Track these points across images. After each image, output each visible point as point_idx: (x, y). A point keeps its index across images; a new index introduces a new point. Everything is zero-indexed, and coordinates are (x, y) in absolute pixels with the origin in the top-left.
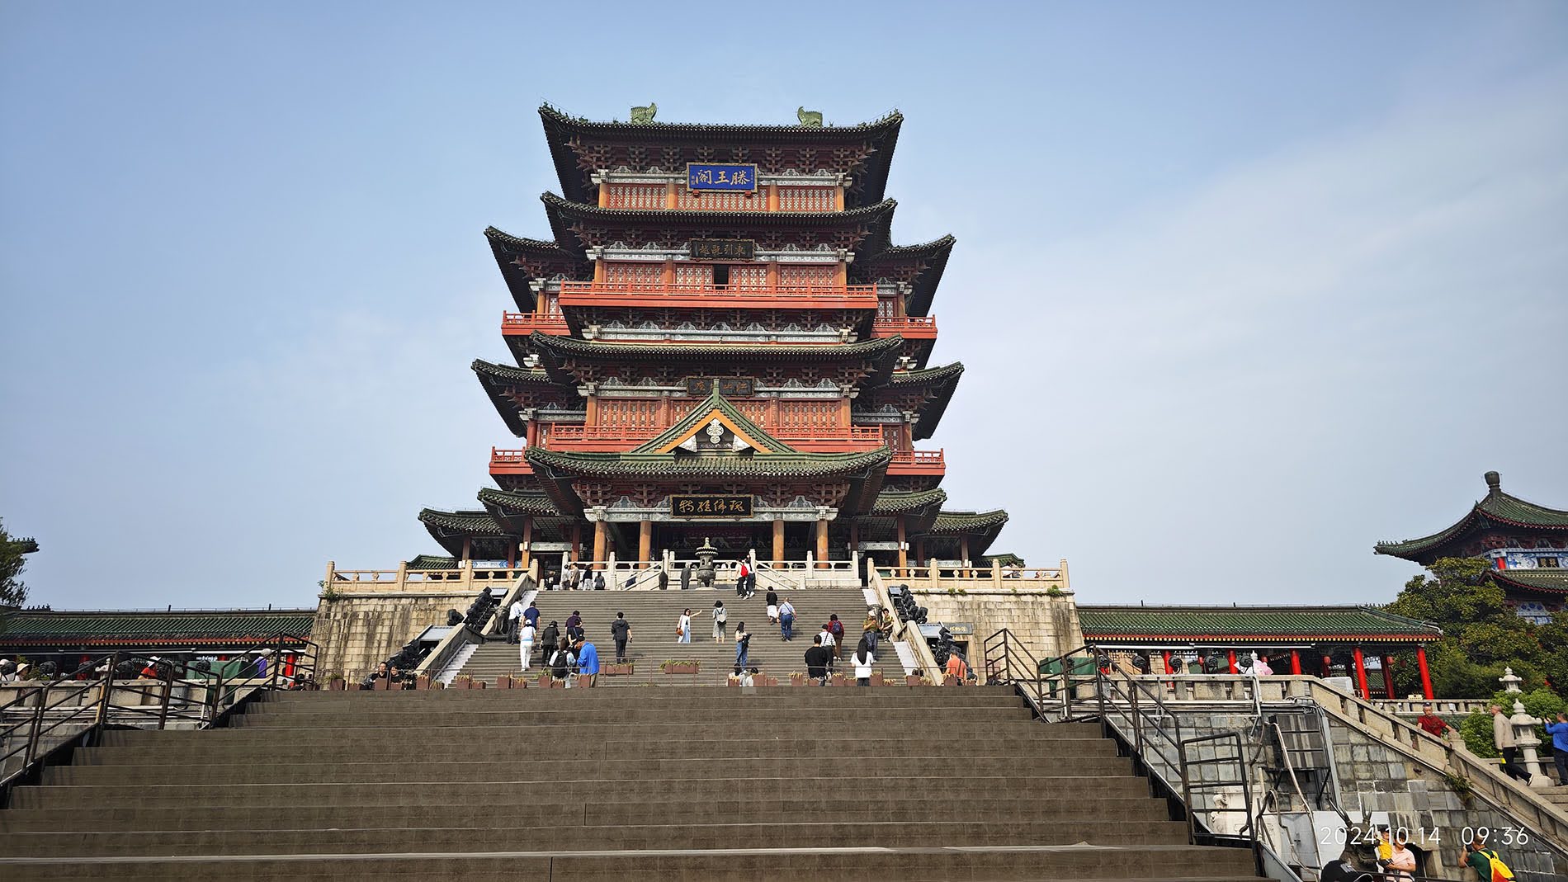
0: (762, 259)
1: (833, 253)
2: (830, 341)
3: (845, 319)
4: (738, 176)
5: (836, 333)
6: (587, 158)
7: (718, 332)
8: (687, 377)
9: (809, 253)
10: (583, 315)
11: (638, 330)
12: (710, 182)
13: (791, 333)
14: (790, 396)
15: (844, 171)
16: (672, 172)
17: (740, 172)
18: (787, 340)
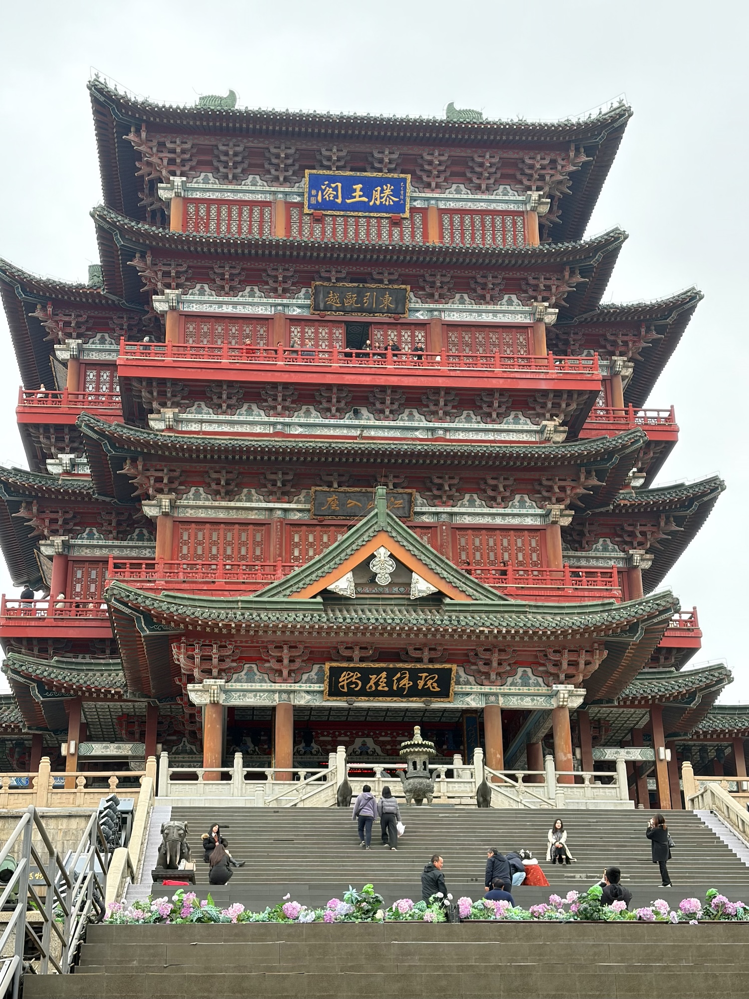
0: (420, 316)
1: (527, 308)
2: (525, 439)
3: (549, 405)
4: (382, 192)
5: (535, 428)
6: (154, 160)
7: (356, 422)
8: (313, 489)
9: (490, 307)
10: (151, 393)
11: (235, 418)
12: (339, 201)
13: (467, 426)
14: (467, 520)
15: (539, 189)
16: (281, 185)
17: (385, 187)
18: (461, 436)
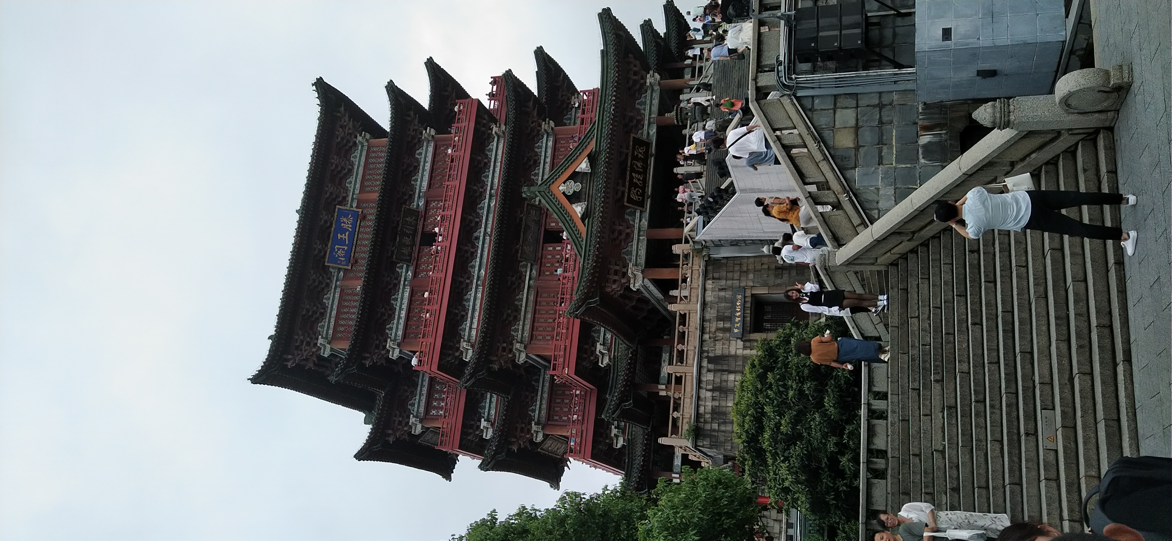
0: (422, 203)
1: (425, 144)
2: (502, 145)
4: (345, 223)
5: (496, 139)
7: (481, 238)
9: (422, 164)
10: (450, 355)
11: (471, 308)
12: (346, 248)
13: (490, 176)
15: (356, 137)
16: (331, 281)
17: (342, 221)
18: (496, 181)
